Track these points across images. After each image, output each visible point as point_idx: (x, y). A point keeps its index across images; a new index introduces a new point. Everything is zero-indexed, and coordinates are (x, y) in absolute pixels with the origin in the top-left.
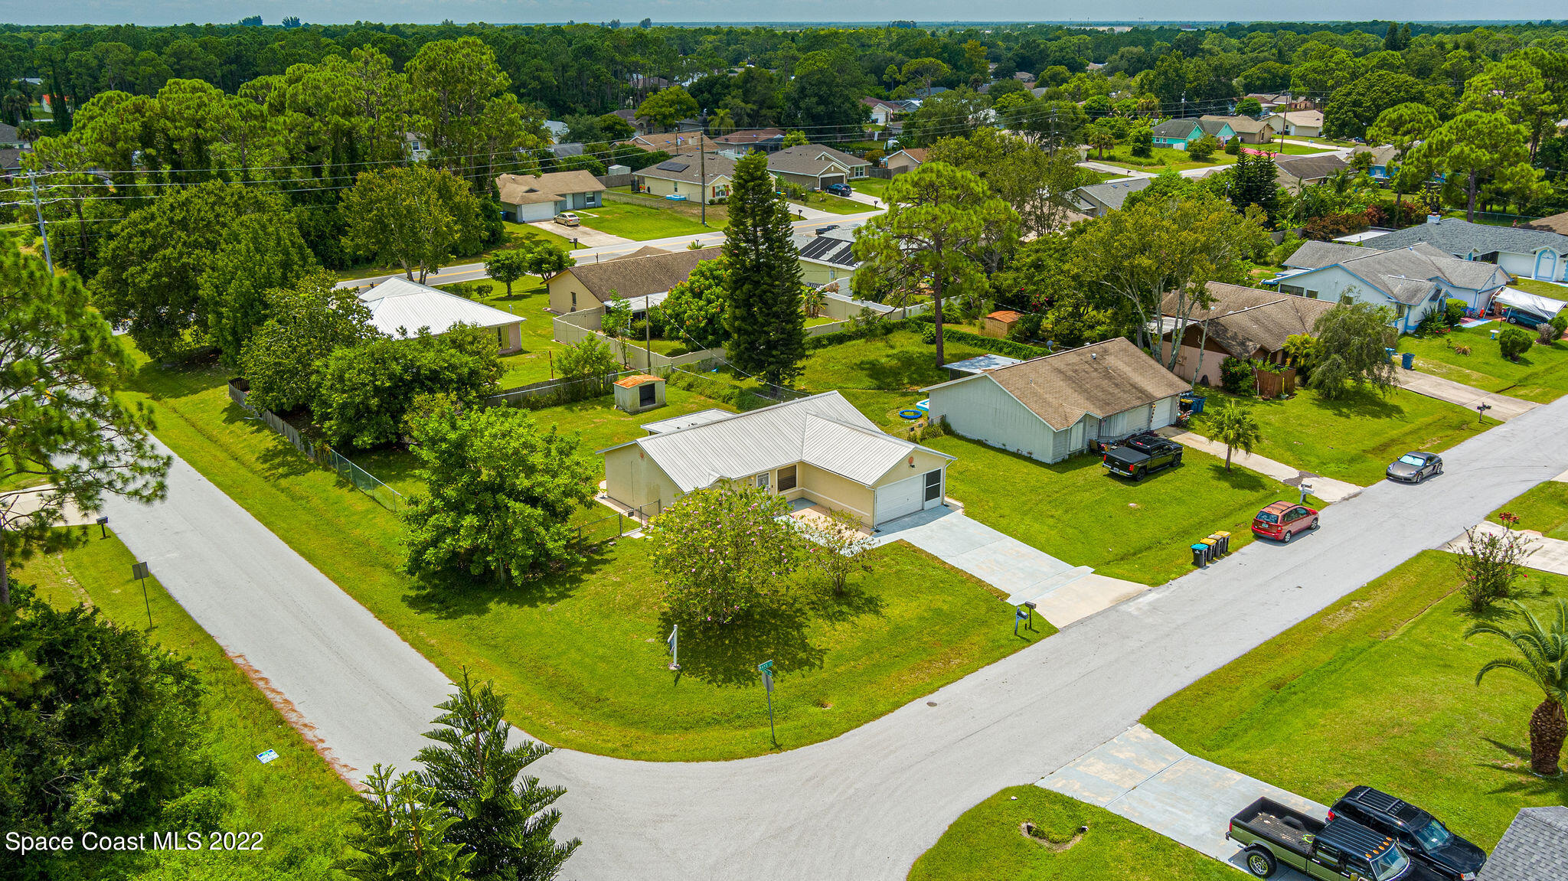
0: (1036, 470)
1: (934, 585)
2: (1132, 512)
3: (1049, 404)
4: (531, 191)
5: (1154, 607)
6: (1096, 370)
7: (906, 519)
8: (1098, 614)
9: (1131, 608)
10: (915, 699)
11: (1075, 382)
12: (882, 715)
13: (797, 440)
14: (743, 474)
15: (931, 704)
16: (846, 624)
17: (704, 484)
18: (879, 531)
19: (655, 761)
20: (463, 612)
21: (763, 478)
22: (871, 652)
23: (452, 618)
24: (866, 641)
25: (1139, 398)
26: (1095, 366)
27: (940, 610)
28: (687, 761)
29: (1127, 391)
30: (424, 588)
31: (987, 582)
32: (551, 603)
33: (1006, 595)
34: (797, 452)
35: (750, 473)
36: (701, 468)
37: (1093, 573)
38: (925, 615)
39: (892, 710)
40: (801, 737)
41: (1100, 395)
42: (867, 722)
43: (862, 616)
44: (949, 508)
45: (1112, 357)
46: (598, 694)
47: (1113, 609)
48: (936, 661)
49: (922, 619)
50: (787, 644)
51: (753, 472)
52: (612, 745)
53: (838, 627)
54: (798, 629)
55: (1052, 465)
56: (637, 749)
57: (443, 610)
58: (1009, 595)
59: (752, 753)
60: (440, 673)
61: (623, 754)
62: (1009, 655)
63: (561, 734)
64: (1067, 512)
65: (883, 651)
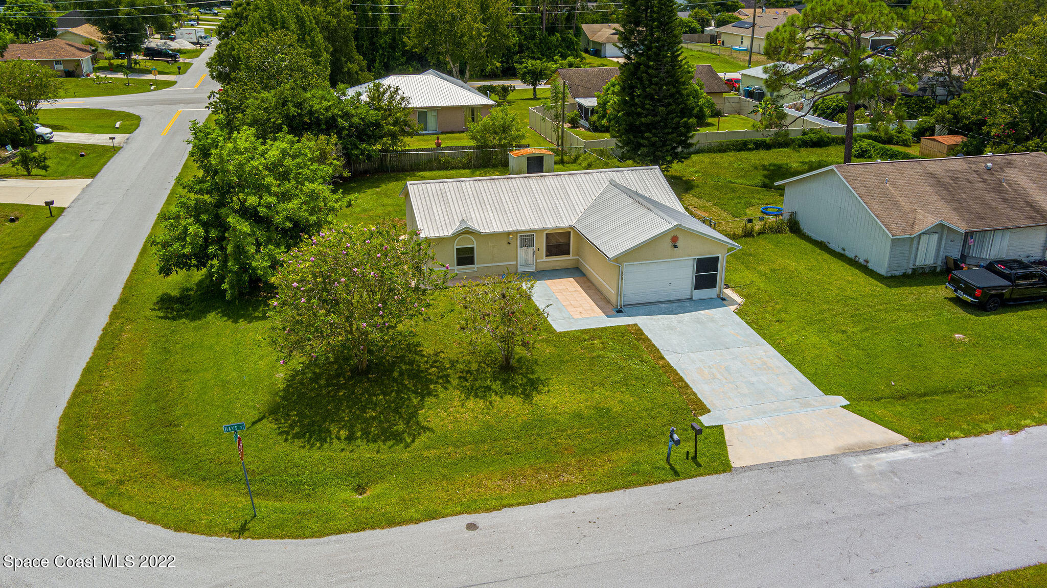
0: (862, 279)
1: (625, 381)
2: (953, 344)
3: (898, 207)
4: (616, 33)
5: (893, 469)
6: (985, 181)
8: (806, 461)
9: (858, 465)
10: (460, 513)
11: (947, 189)
12: (400, 524)
13: (580, 206)
14: (496, 230)
15: (472, 527)
16: (481, 403)
17: (448, 232)
18: (619, 312)
19: (114, 507)
20: (187, 316)
21: (526, 238)
22: (483, 442)
23: (174, 319)
24: (488, 427)
25: (1031, 218)
26: (986, 177)
27: (608, 410)
28: (141, 518)
29: (1016, 209)
30: (192, 290)
31: (694, 390)
32: (250, 322)
33: (705, 410)
34: (573, 218)
35: (506, 230)
36: (455, 217)
37: (844, 407)
38: (586, 412)
39: (418, 521)
40: (280, 526)
41: (976, 207)
42: (372, 528)
43: (507, 398)
44: (724, 302)
45: (1016, 171)
46: (178, 418)
47: (832, 458)
48: (545, 472)
49: (578, 416)
50: (396, 411)
51: (510, 229)
52: (109, 477)
53: (470, 404)
54: (423, 397)
55: (887, 278)
56: (123, 488)
57: (178, 311)
58: (709, 411)
59: (210, 530)
60: (83, 365)
61: (102, 490)
62: (634, 486)
63: (85, 452)
64: (867, 330)
65: (497, 444)
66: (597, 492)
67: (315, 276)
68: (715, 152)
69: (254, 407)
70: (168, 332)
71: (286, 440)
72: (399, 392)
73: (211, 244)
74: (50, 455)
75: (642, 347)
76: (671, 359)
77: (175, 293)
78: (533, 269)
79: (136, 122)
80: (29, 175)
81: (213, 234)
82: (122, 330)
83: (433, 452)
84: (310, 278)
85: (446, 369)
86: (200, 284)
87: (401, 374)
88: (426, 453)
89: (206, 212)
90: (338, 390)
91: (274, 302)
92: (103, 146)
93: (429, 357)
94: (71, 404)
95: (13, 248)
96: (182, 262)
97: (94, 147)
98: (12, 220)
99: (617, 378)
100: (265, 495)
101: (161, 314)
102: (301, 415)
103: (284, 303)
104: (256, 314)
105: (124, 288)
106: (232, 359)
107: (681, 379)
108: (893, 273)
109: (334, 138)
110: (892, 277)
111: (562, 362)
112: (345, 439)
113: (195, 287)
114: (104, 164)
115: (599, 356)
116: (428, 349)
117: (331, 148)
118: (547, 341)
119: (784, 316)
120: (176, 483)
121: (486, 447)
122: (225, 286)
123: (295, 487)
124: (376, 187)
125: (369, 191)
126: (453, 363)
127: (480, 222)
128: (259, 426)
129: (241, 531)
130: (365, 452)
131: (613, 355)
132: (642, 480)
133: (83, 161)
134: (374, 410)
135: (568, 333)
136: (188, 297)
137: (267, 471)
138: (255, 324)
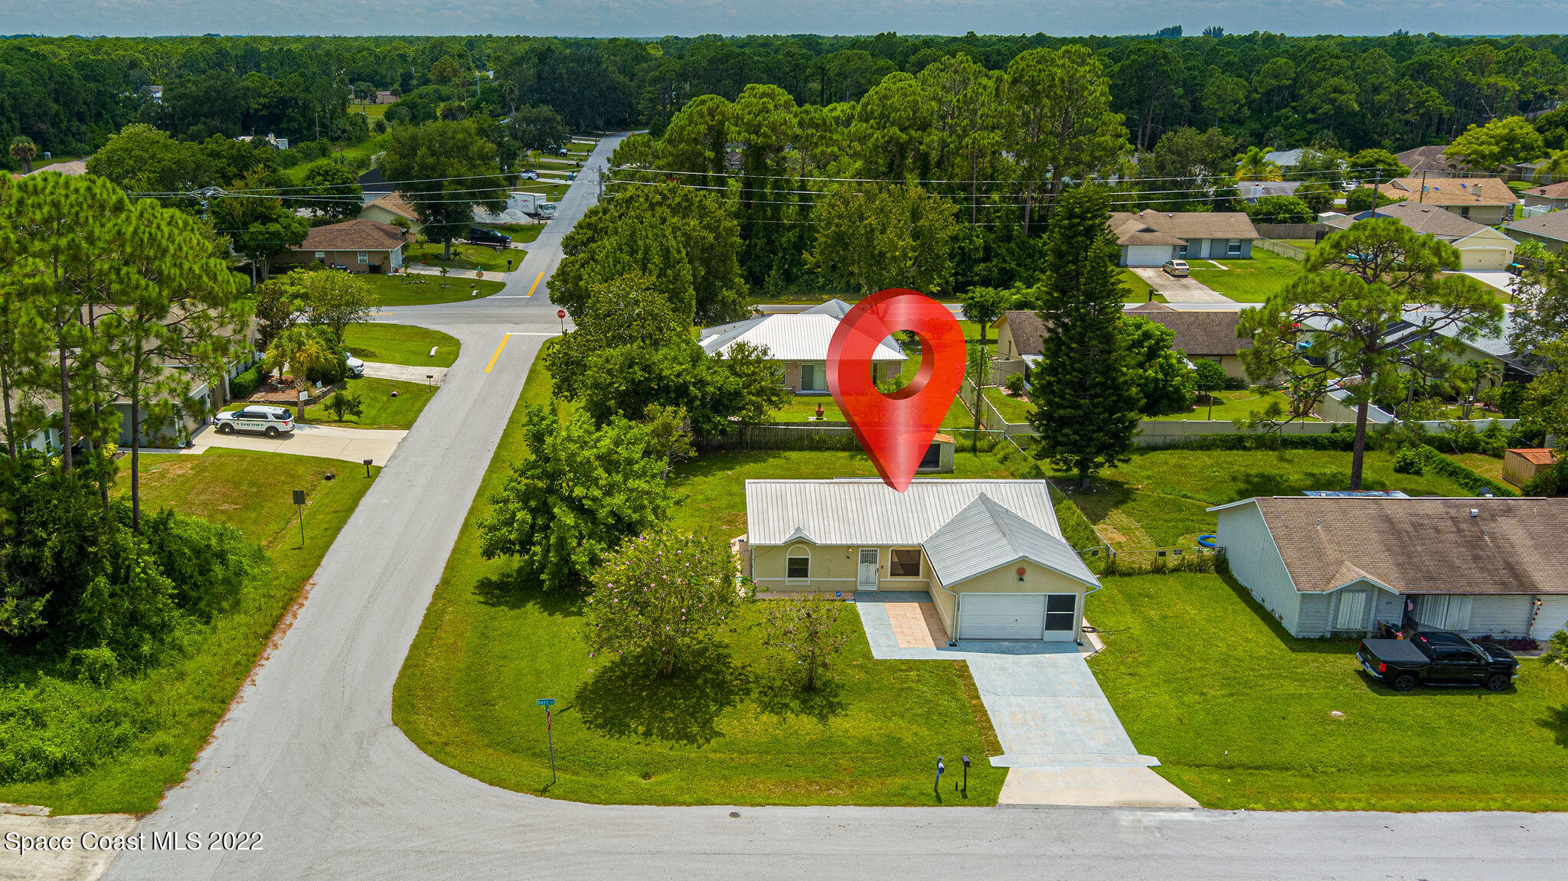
0: (1268, 638)
1: (928, 715)
2: (1325, 720)
3: (1320, 556)
4: (1148, 230)
5: (1163, 828)
6: (1460, 531)
7: (1007, 644)
8: (1076, 808)
9: (1128, 818)
10: (728, 804)
11: (1400, 538)
12: (674, 804)
13: (937, 522)
14: (834, 542)
15: (734, 815)
16: (775, 718)
17: (780, 540)
18: (953, 645)
19: (442, 762)
20: (506, 603)
21: (869, 554)
22: (767, 753)
23: (493, 605)
24: (775, 740)
25: (1503, 583)
26: (1464, 526)
27: (899, 740)
28: (462, 772)
29: (1489, 571)
30: (511, 576)
31: (997, 732)
32: (565, 617)
33: (998, 750)
34: (924, 535)
35: (844, 543)
36: (791, 524)
37: (1152, 768)
38: (876, 739)
39: (690, 805)
40: (575, 792)
41: (1430, 564)
42: (650, 804)
43: (804, 717)
44: (1080, 647)
45: (1514, 521)
46: (494, 699)
47: (1105, 810)
48: (817, 784)
49: (867, 742)
50: (692, 715)
51: (849, 543)
52: (435, 738)
53: (764, 718)
54: (722, 705)
55: (1296, 640)
56: (448, 749)
57: (498, 598)
58: (1003, 753)
59: (517, 788)
60: (410, 642)
61: (430, 748)
62: (894, 805)
63: (416, 717)
64: (1231, 695)
65: (781, 756)
66: (856, 805)
67: (629, 579)
68: (1193, 449)
69: (563, 697)
70: (487, 617)
71: (589, 728)
72: (699, 699)
73: (538, 532)
74: (388, 715)
75: (960, 683)
76: (986, 700)
77: (494, 578)
78: (875, 588)
79: (454, 349)
80: (340, 421)
81: (540, 521)
82: (444, 611)
83: (718, 755)
84: (624, 580)
85: (749, 682)
86: (520, 571)
87: (706, 682)
88: (712, 755)
89: (535, 498)
90: (642, 690)
91: (590, 599)
92: (418, 385)
93: (736, 669)
94: (402, 675)
95: (335, 512)
96: (506, 547)
97: (407, 385)
98: (328, 478)
99: (920, 711)
100: (565, 770)
101: (482, 599)
102: (606, 708)
103: (599, 602)
104: (573, 609)
105: (446, 568)
106: (547, 650)
107: (988, 721)
108: (1306, 635)
109: (683, 411)
110: (1304, 639)
111: (869, 689)
112: (643, 734)
113: (515, 574)
114: (420, 411)
115: (910, 688)
116: (736, 662)
117: (678, 423)
118: (861, 667)
119: (1142, 670)
120: (491, 751)
121: (769, 758)
122: (543, 577)
123: (591, 767)
124: (728, 469)
125: (720, 474)
126: (757, 678)
127: (817, 531)
128: (564, 713)
129: (543, 792)
130: (659, 747)
131: (925, 689)
132: (904, 801)
133: (396, 403)
134: (673, 711)
135: (886, 661)
136: (508, 584)
137: (568, 751)
138: (572, 619)
